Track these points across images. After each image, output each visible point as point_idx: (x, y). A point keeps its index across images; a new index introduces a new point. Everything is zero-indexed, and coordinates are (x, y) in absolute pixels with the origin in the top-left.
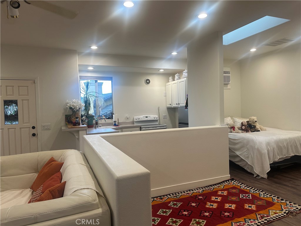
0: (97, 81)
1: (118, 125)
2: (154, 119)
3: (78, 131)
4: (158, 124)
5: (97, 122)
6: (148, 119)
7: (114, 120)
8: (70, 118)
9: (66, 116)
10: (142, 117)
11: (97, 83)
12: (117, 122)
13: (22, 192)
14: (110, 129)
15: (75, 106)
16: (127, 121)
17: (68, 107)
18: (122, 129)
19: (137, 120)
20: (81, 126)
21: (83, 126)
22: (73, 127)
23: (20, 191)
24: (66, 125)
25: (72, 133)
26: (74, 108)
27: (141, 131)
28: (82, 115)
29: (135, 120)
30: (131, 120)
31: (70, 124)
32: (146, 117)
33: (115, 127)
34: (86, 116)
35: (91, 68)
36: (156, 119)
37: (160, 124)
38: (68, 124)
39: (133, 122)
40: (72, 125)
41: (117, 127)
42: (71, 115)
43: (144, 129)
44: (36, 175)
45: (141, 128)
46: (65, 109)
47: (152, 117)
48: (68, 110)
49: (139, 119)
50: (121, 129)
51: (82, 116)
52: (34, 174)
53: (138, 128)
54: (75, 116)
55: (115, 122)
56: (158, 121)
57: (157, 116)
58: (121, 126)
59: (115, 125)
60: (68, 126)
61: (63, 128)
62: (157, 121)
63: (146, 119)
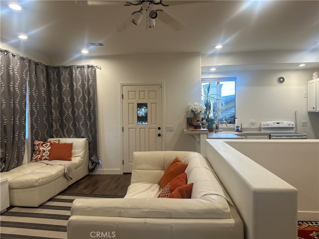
0: (219, 82)
1: (241, 131)
2: (288, 126)
3: (199, 135)
4: (294, 133)
5: (217, 126)
6: (280, 125)
7: (236, 125)
8: (191, 121)
9: (188, 118)
10: (272, 123)
11: (219, 84)
12: (240, 127)
13: (151, 186)
14: (232, 134)
15: (196, 109)
16: (252, 127)
17: (190, 110)
18: (246, 136)
19: (265, 127)
20: (202, 129)
21: (204, 129)
22: (195, 130)
23: (150, 185)
24: (187, 128)
25: (193, 136)
26: (195, 112)
27: (270, 139)
28: (202, 118)
29: (262, 126)
30: (257, 126)
31: (191, 127)
32: (277, 123)
33: (238, 133)
34: (206, 119)
35: (213, 70)
36: (291, 126)
37: (296, 133)
38: (189, 126)
39: (260, 129)
40: (193, 128)
41: (240, 133)
42: (192, 118)
43: (274, 137)
44: (163, 173)
45: (270, 136)
46: (187, 112)
47: (285, 123)
48: (189, 113)
49: (268, 125)
50: (244, 135)
51: (202, 120)
52: (161, 172)
53: (267, 136)
54: (196, 119)
55: (238, 127)
56: (295, 128)
57: (292, 123)
58: (244, 132)
59: (238, 131)
60: (189, 129)
61: (185, 130)
62: (293, 128)
63: (277, 126)
